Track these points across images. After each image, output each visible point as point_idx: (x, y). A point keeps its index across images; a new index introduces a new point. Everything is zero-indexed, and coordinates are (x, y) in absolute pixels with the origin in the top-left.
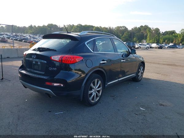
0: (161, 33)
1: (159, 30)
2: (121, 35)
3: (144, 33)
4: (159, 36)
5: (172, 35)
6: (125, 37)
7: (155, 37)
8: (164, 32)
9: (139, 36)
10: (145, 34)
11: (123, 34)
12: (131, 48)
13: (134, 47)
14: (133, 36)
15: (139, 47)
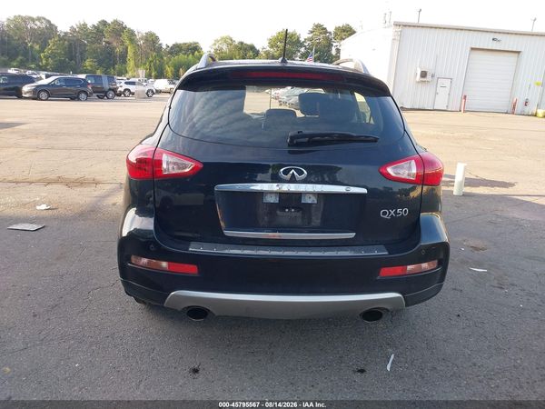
0: (164, 47)
1: (157, 38)
2: (37, 47)
3: (115, 44)
4: (162, 58)
5: (193, 54)
6: (53, 55)
7: (150, 59)
8: (170, 45)
9: (101, 54)
10: (118, 50)
11: (44, 45)
12: (106, 95)
13: (114, 90)
14: (81, 54)
15: (125, 90)
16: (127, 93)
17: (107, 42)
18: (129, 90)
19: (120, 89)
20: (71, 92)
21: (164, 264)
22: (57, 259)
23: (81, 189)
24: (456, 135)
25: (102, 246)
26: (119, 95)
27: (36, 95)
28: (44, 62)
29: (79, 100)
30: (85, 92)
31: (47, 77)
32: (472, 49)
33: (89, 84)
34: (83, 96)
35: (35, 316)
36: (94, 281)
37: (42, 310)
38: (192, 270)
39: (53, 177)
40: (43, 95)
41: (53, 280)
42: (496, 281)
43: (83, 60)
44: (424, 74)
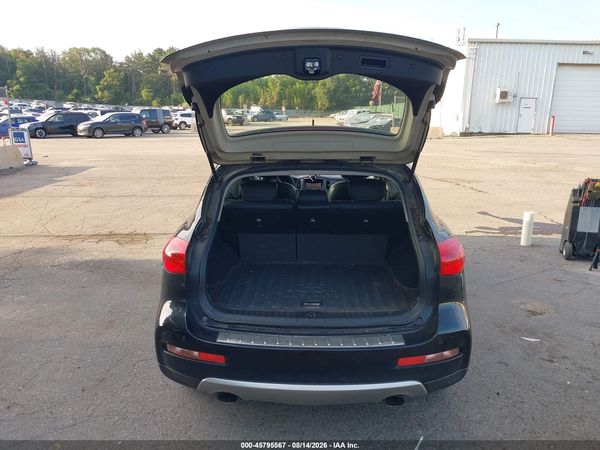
2: (92, 79)
9: (157, 84)
11: (100, 76)
12: (161, 129)
13: (170, 124)
14: (137, 84)
15: (181, 122)
16: (183, 126)
17: (162, 71)
18: (185, 123)
19: (175, 122)
20: (127, 128)
21: (196, 353)
22: (106, 328)
23: (131, 246)
24: (538, 165)
25: (149, 312)
26: (175, 128)
27: (91, 134)
28: (100, 93)
29: (134, 136)
30: (140, 128)
31: (103, 113)
32: (560, 64)
33: (143, 119)
34: (137, 132)
35: (83, 390)
36: (139, 353)
37: (91, 384)
38: (220, 360)
39: (105, 231)
40: (98, 133)
41: (101, 351)
42: (547, 354)
43: (138, 90)
44: (504, 95)
